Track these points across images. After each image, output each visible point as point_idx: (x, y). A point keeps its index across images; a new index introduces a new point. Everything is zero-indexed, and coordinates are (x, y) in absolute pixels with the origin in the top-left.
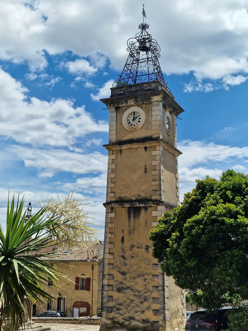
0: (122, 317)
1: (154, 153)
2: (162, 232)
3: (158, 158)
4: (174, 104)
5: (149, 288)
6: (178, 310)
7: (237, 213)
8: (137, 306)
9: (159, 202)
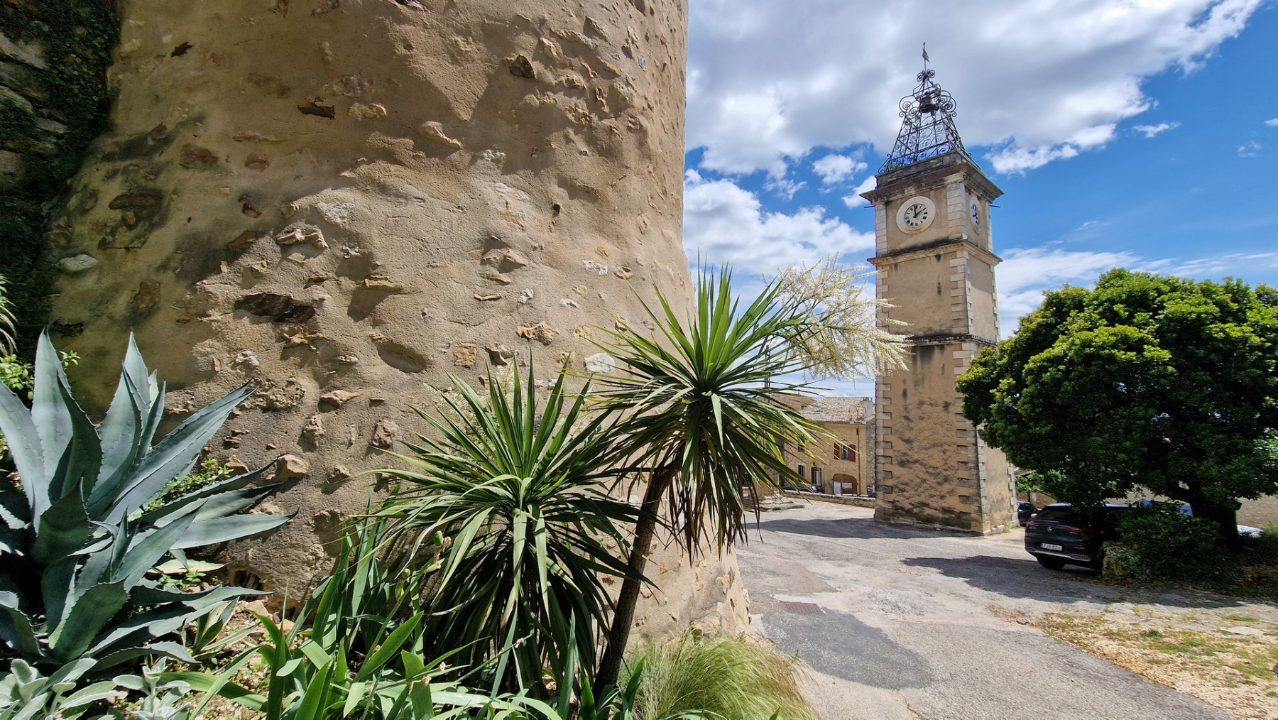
0: (909, 501)
1: (953, 262)
2: (980, 378)
3: (960, 269)
4: (985, 184)
5: (952, 464)
6: (1003, 499)
7: (1142, 341)
8: (932, 488)
9: (965, 337)
